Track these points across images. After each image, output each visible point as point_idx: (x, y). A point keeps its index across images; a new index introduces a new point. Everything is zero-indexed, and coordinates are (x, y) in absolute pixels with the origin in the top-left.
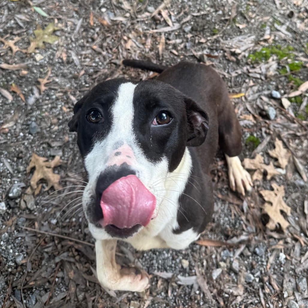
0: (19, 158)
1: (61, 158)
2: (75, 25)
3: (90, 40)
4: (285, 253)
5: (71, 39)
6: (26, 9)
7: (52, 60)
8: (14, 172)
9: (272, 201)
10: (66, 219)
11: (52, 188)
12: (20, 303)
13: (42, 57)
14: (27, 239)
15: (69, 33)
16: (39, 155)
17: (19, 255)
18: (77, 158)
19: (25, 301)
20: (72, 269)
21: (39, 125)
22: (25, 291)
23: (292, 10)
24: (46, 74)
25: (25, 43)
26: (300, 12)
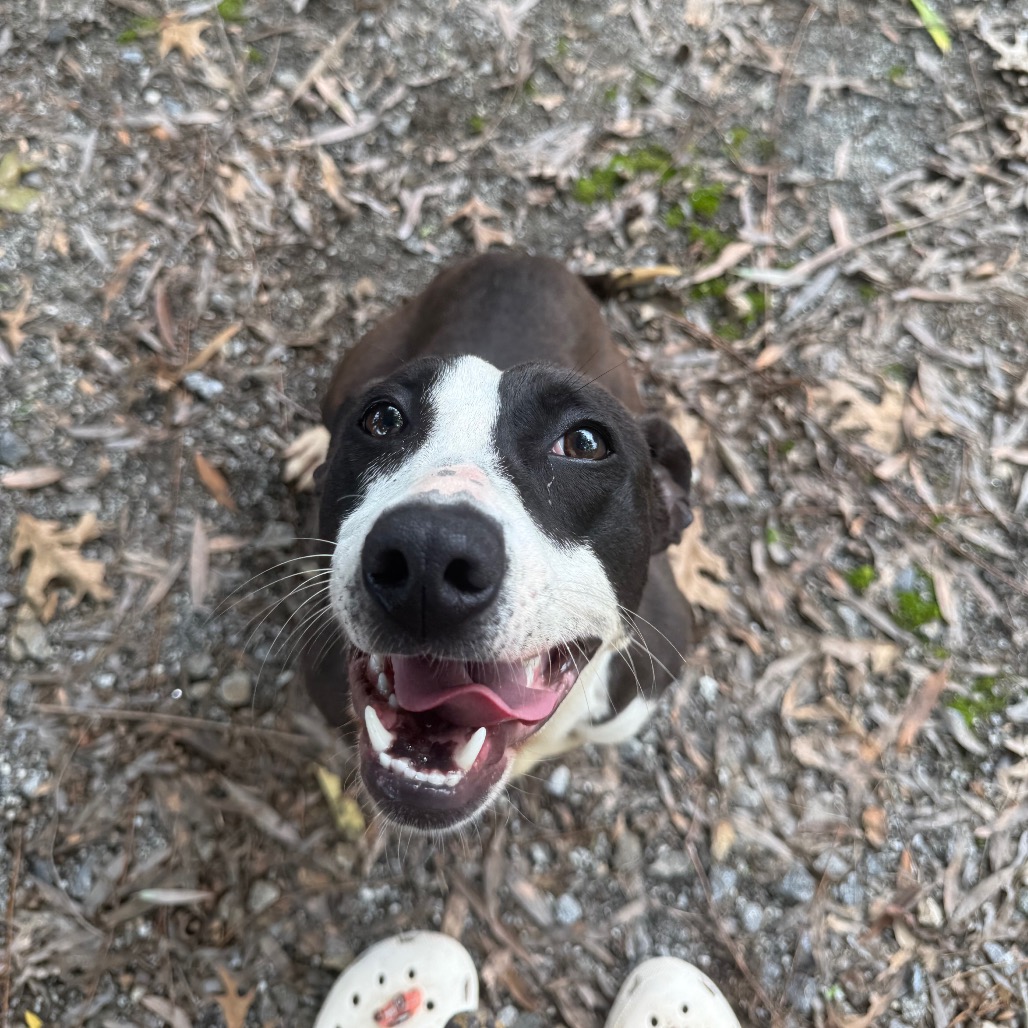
1: (99, 516)
2: (77, 150)
3: (126, 188)
4: (716, 677)
5: (73, 193)
7: (30, 256)
10: (137, 669)
11: (87, 598)
12: (54, 890)
13: (1, 253)
14: (43, 734)
15: (66, 176)
16: (38, 517)
17: (28, 777)
20: (171, 789)
21: (24, 437)
22: (62, 859)
23: (684, 42)
24: (18, 297)
26: (706, 46)
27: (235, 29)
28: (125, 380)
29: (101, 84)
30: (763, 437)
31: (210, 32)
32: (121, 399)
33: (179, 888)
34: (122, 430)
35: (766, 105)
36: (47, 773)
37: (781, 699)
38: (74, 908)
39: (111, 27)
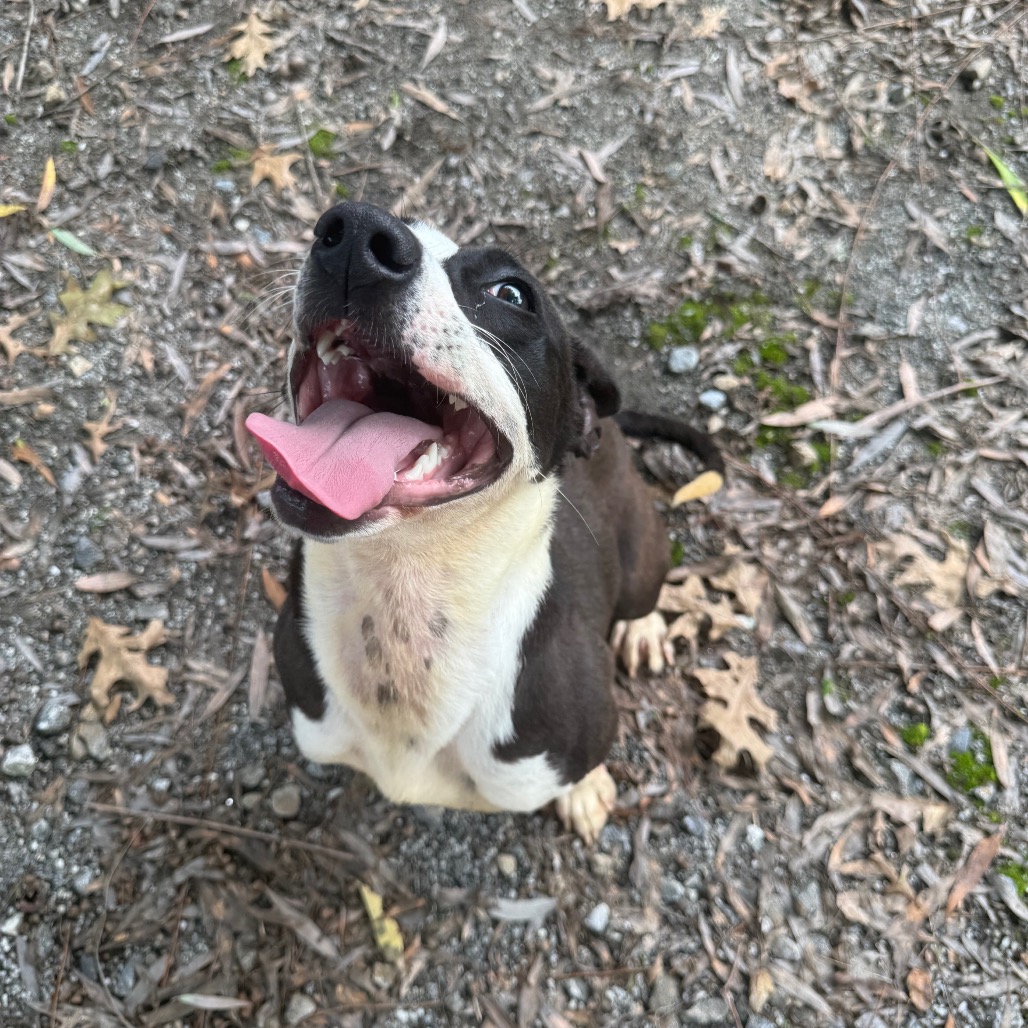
0: (54, 632)
1: (165, 623)
2: (168, 272)
3: (212, 310)
4: (762, 825)
5: (161, 311)
6: (33, 237)
7: (116, 370)
8: (45, 667)
9: (725, 695)
10: (192, 776)
11: (149, 702)
12: (97, 986)
13: (89, 365)
14: (97, 832)
15: (155, 296)
16: (107, 621)
17: (81, 873)
18: (209, 622)
19: (107, 981)
20: (218, 897)
21: (100, 543)
22: (107, 956)
23: (761, 193)
24: (103, 409)
25: (40, 329)
26: (782, 197)
27: (324, 163)
28: (199, 494)
29: (193, 209)
30: (823, 587)
31: (301, 166)
32: (196, 511)
33: (218, 994)
34: (194, 542)
35: (840, 258)
36: (98, 871)
37: (829, 851)
38: (116, 1006)
39: (207, 156)
